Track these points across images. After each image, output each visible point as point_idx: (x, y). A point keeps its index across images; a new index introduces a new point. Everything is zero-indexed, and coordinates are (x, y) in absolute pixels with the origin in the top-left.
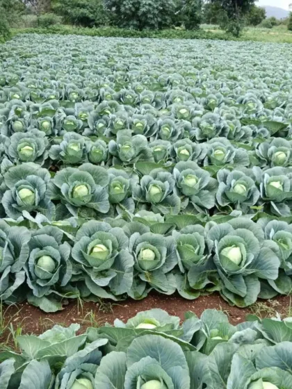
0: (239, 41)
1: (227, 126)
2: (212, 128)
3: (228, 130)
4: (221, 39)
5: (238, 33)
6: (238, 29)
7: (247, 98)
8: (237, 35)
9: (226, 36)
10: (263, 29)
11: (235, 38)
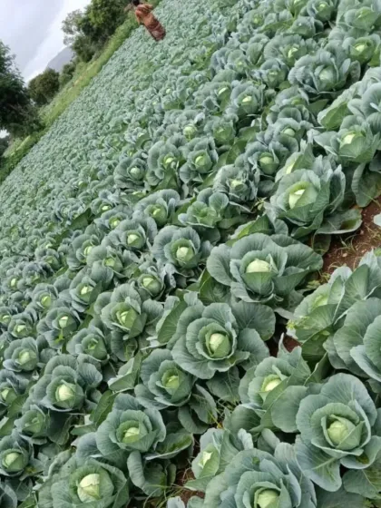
0: (47, 131)
1: (45, 263)
2: (37, 277)
3: (49, 266)
4: (32, 146)
5: (40, 125)
6: (36, 122)
7: (58, 209)
8: (42, 128)
9: (34, 139)
10: (67, 86)
11: (42, 132)
